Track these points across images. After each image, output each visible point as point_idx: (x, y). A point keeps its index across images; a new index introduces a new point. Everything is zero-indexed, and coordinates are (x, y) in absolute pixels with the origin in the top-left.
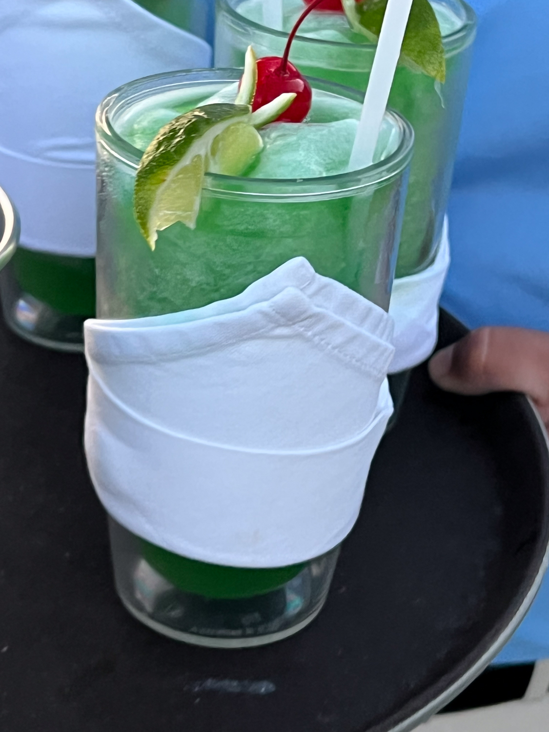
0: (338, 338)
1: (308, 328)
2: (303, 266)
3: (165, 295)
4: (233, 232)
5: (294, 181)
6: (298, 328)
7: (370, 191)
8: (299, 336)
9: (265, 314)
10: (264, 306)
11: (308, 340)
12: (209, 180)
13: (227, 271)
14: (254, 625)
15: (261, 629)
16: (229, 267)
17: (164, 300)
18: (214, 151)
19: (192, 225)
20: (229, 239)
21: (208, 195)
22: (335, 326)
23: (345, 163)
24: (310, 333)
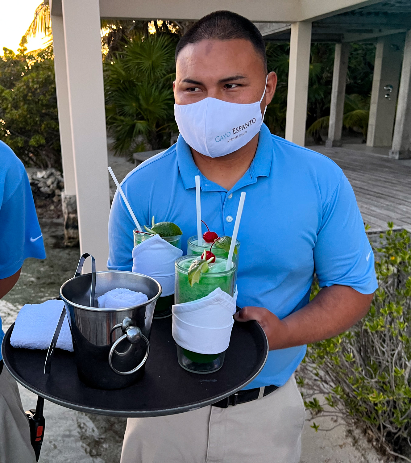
0: (226, 304)
1: (221, 302)
2: (219, 289)
3: (192, 298)
4: (206, 284)
5: (217, 273)
6: (219, 302)
7: (230, 275)
8: (219, 304)
9: (213, 299)
10: (213, 297)
11: (220, 304)
12: (201, 274)
13: (204, 292)
14: (210, 369)
15: (211, 370)
16: (205, 291)
17: (191, 299)
18: (202, 268)
19: (198, 283)
20: (205, 285)
21: (201, 277)
22: (226, 301)
23: (225, 269)
24: (221, 303)
